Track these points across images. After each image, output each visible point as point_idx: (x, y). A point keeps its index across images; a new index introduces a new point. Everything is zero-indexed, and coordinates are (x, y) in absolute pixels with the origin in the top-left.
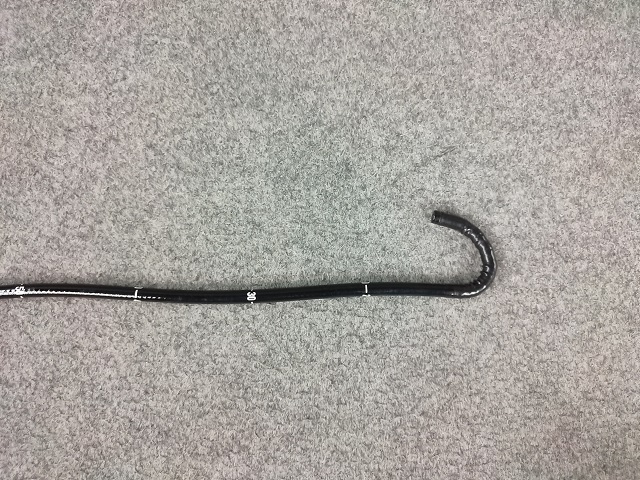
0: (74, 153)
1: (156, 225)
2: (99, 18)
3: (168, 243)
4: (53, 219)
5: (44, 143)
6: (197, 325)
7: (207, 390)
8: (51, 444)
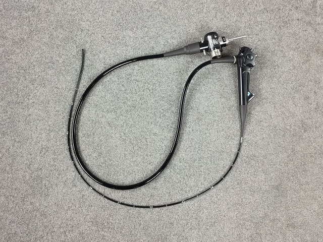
0: (83, 36)
1: (101, 56)
2: (94, 3)
3: (104, 60)
4: (75, 51)
5: (75, 32)
6: (108, 81)
7: (108, 97)
8: (67, 103)
